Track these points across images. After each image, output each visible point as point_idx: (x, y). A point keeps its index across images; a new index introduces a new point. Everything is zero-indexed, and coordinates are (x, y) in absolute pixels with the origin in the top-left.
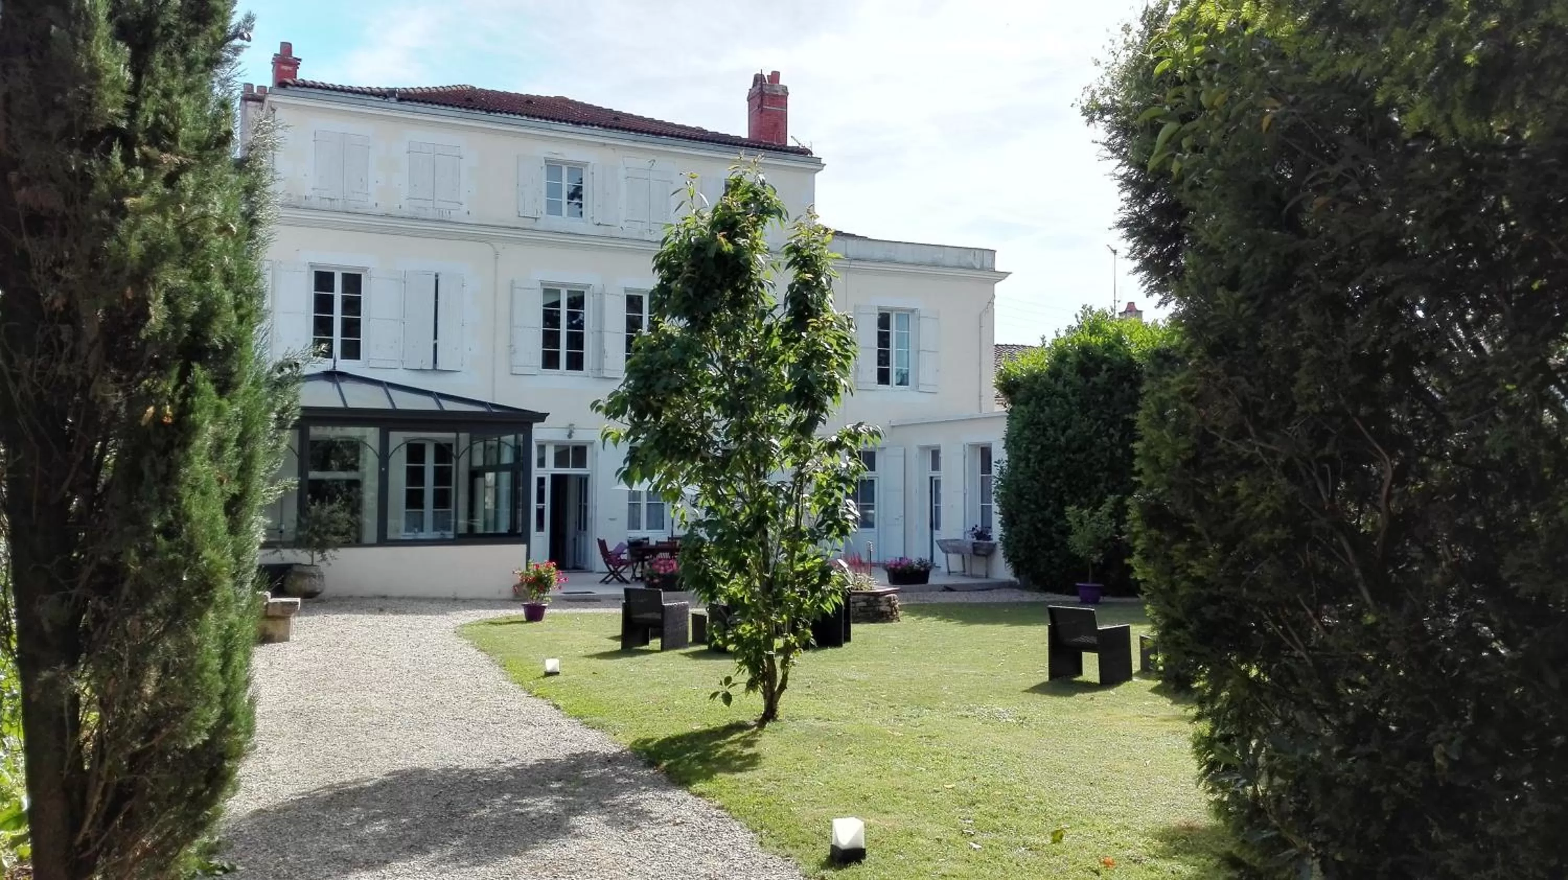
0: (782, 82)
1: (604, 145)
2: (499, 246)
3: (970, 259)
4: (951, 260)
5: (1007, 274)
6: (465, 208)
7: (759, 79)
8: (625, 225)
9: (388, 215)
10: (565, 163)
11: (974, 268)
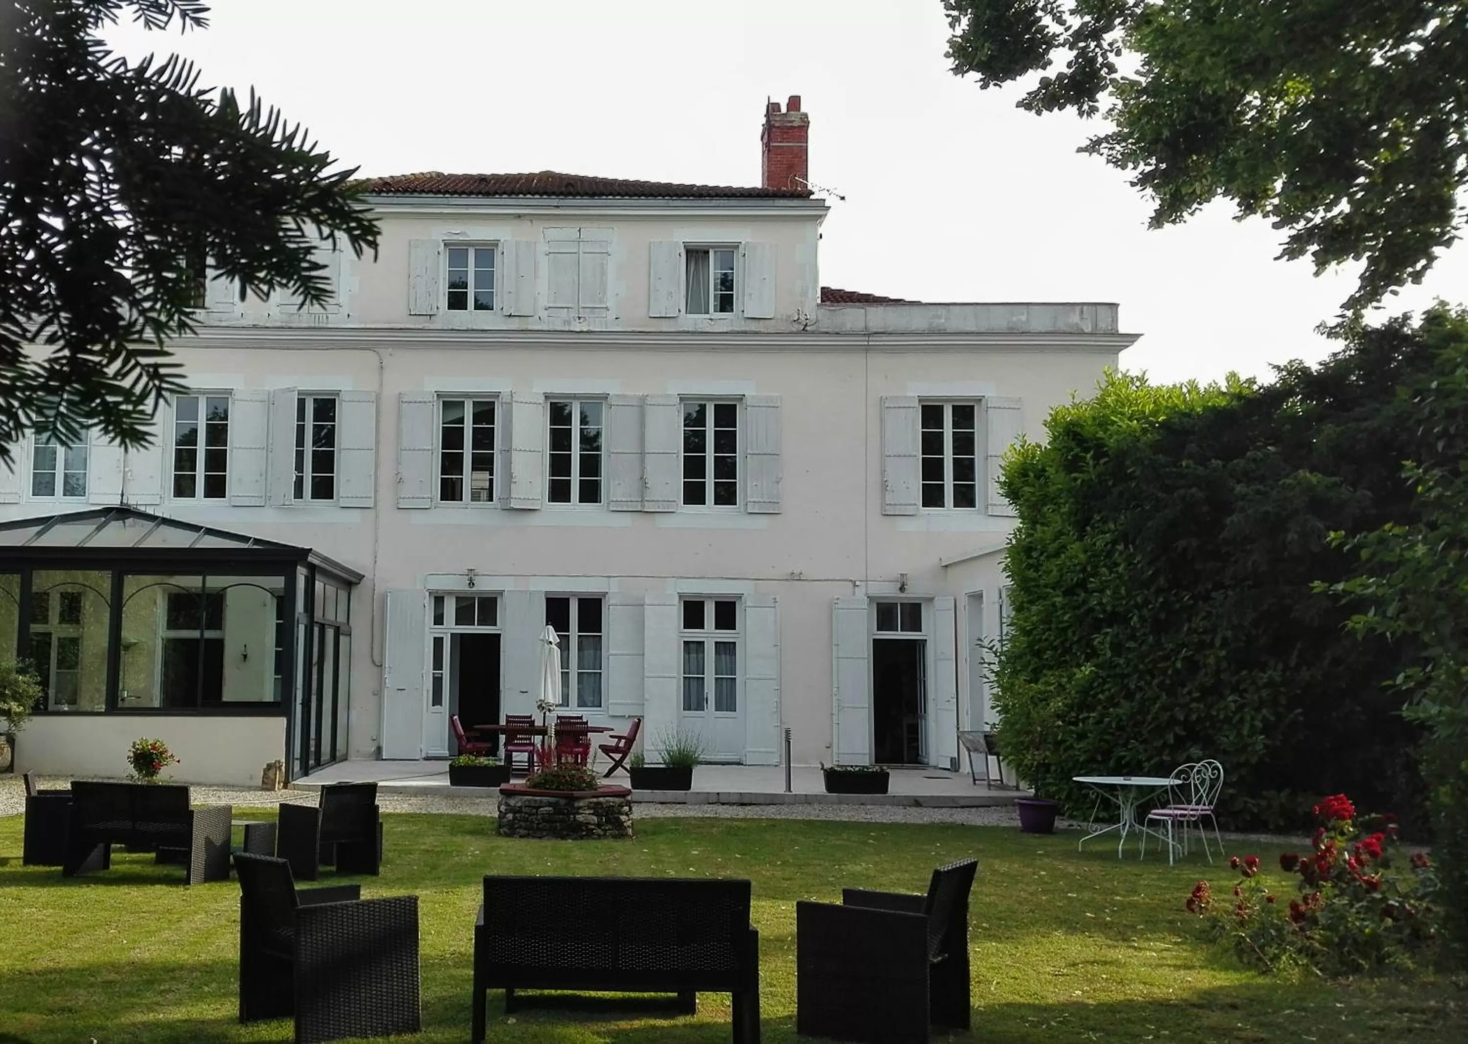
0: (804, 109)
1: (519, 216)
2: (385, 352)
3: (1075, 318)
4: (1040, 323)
5: (1133, 338)
6: (345, 311)
7: (772, 109)
8: (544, 314)
9: (255, 327)
10: (470, 244)
11: (1082, 333)
